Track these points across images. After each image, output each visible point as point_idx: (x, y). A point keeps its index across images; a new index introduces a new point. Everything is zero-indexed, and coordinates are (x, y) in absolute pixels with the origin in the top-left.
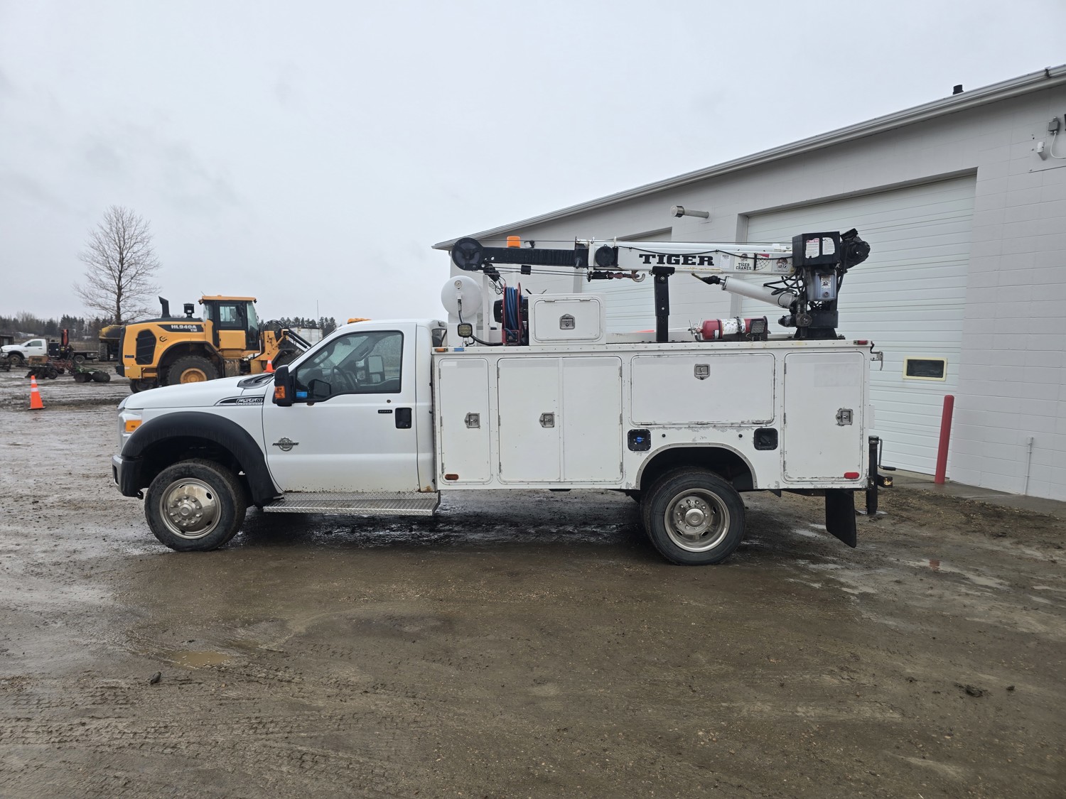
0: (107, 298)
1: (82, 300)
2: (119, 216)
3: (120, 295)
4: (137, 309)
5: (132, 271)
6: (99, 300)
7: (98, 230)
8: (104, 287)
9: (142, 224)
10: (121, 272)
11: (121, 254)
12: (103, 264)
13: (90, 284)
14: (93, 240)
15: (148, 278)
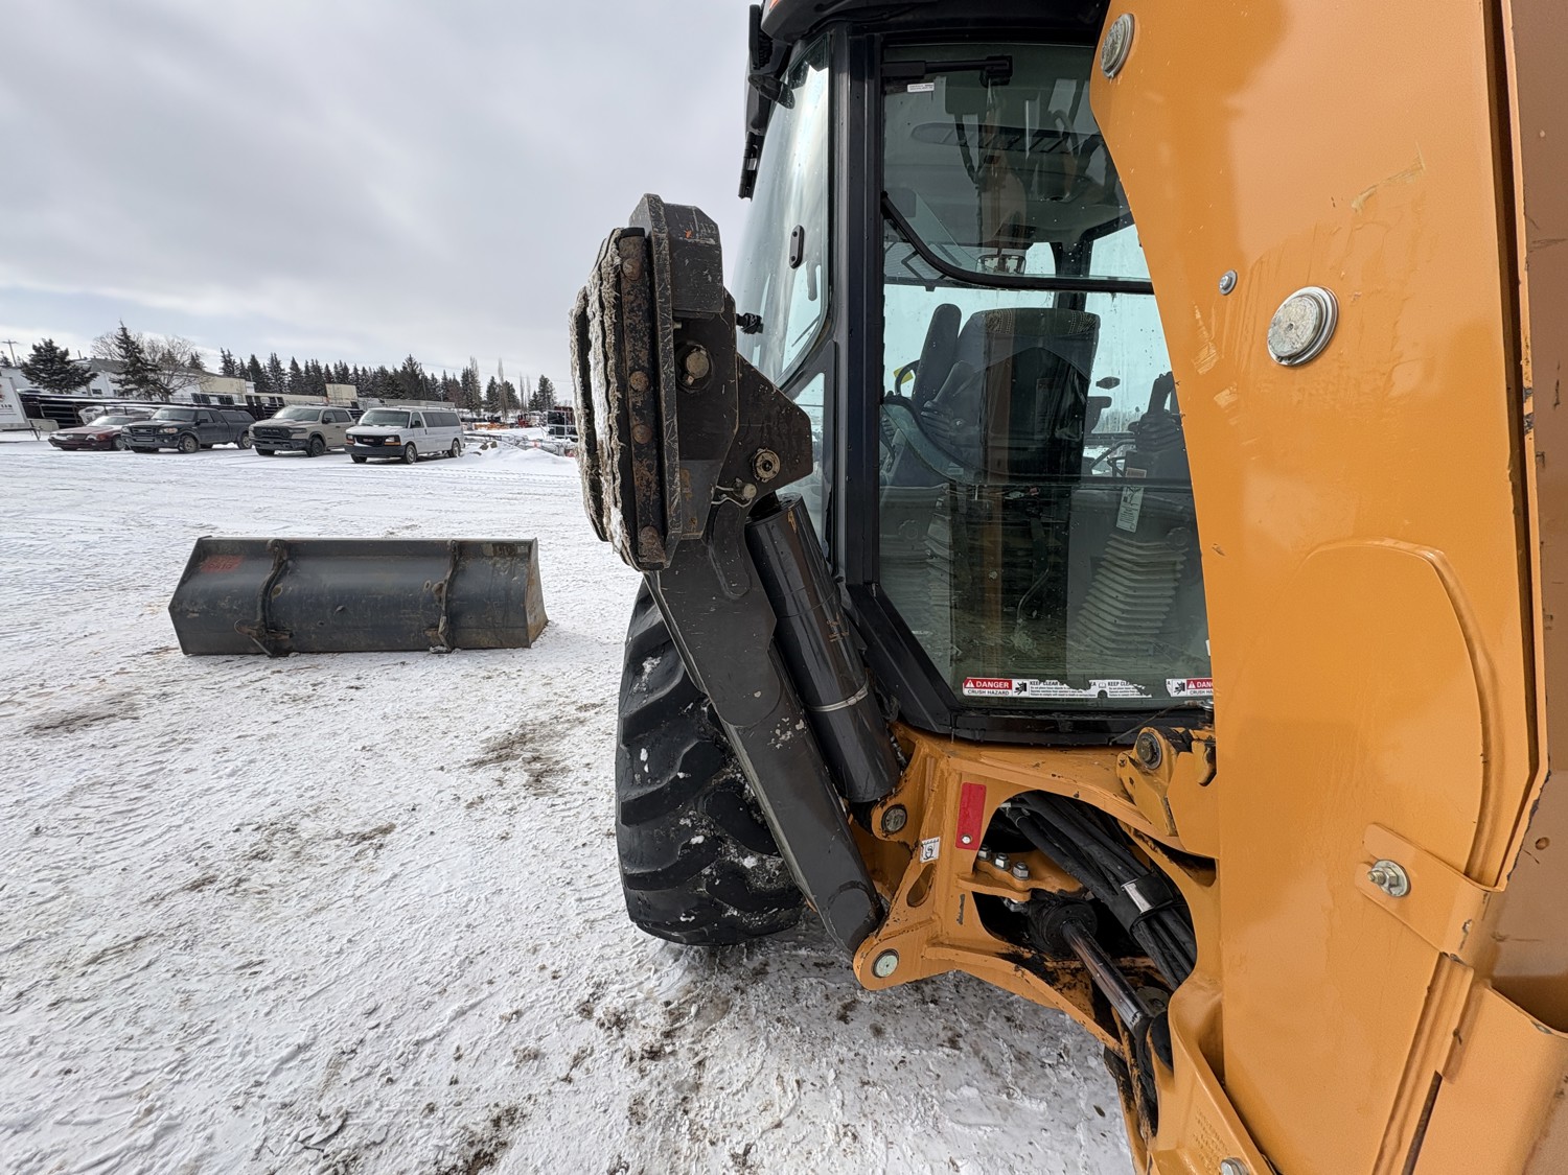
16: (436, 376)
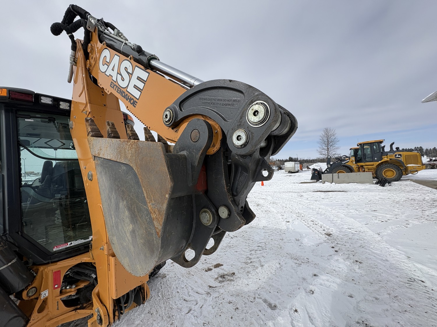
0: (325, 152)
1: (319, 153)
2: (327, 130)
3: (328, 151)
4: (333, 154)
5: (331, 144)
6: (324, 153)
7: (322, 135)
8: (324, 149)
9: (333, 131)
10: (328, 145)
11: (328, 140)
12: (323, 143)
13: (320, 149)
14: (321, 138)
15: (336, 145)
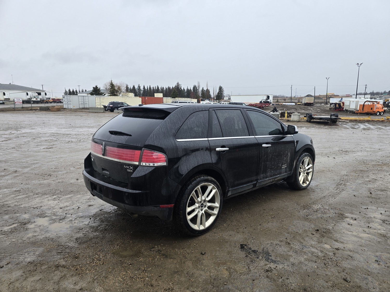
16: (185, 89)
